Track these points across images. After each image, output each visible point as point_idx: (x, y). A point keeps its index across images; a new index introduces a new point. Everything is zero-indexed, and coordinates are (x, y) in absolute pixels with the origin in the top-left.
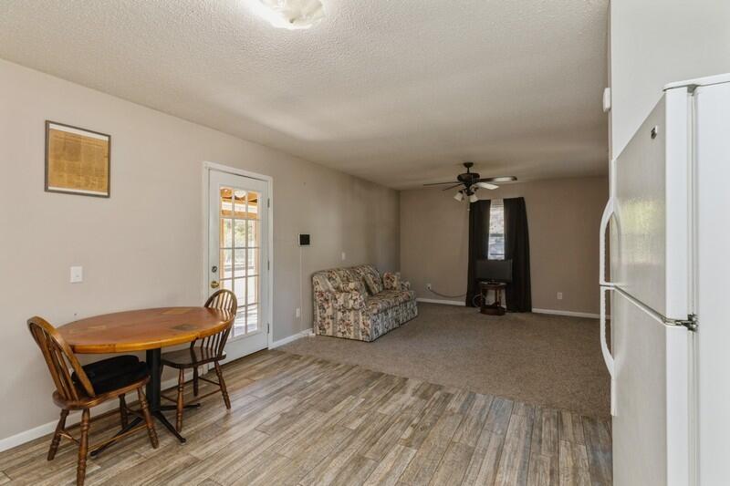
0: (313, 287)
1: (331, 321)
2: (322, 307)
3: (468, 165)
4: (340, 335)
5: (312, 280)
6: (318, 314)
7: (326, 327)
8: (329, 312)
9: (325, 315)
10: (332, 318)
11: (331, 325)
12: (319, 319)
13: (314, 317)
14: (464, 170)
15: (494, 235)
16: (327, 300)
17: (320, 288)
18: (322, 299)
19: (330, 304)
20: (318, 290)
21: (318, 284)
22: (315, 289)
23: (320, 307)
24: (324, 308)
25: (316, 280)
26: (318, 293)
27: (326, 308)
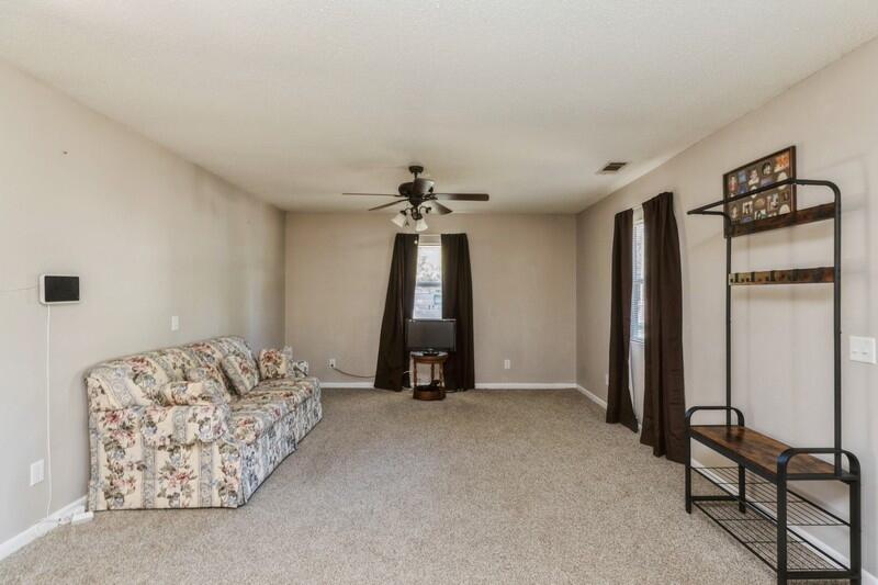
0: (88, 400)
1: (138, 475)
2: (113, 445)
3: (416, 169)
4: (163, 503)
5: (86, 384)
6: (103, 461)
7: (124, 489)
8: (135, 453)
9: (123, 463)
10: (142, 467)
11: (138, 483)
12: (104, 472)
13: (90, 472)
15: (424, 284)
16: (127, 429)
17: (108, 401)
18: (114, 426)
19: (137, 436)
20: (103, 406)
21: (103, 392)
22: (94, 405)
23: (107, 446)
24: (119, 447)
25: (96, 384)
26: (102, 414)
27: (124, 445)
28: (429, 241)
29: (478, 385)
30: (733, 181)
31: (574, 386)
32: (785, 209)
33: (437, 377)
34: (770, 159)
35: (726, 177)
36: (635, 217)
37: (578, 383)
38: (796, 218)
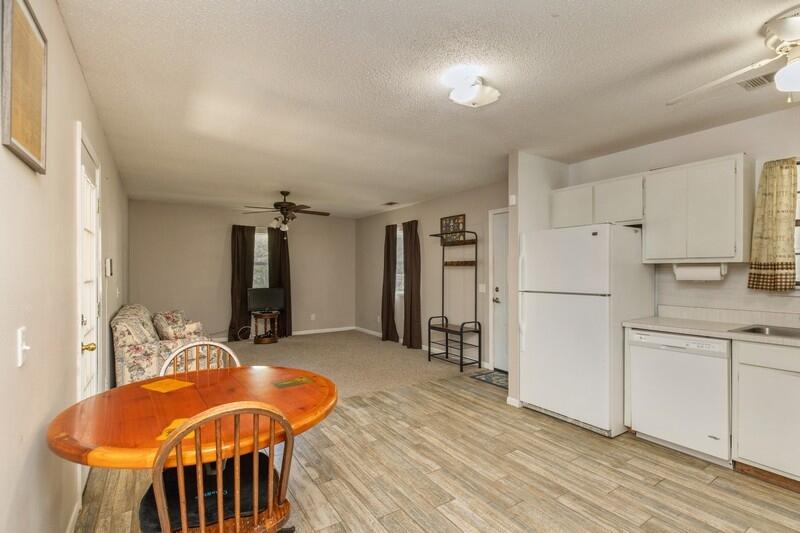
2: (135, 367)
3: (285, 194)
14: (281, 199)
15: (258, 264)
16: (147, 355)
18: (138, 355)
19: (154, 359)
20: (128, 343)
21: (129, 334)
22: (120, 343)
23: (131, 369)
24: (140, 368)
25: (124, 329)
26: (127, 348)
27: (144, 366)
28: (261, 232)
29: (294, 333)
30: (444, 222)
31: (354, 328)
32: (462, 238)
33: (269, 328)
34: (457, 217)
35: (442, 219)
36: (398, 229)
37: (356, 325)
38: (465, 243)
